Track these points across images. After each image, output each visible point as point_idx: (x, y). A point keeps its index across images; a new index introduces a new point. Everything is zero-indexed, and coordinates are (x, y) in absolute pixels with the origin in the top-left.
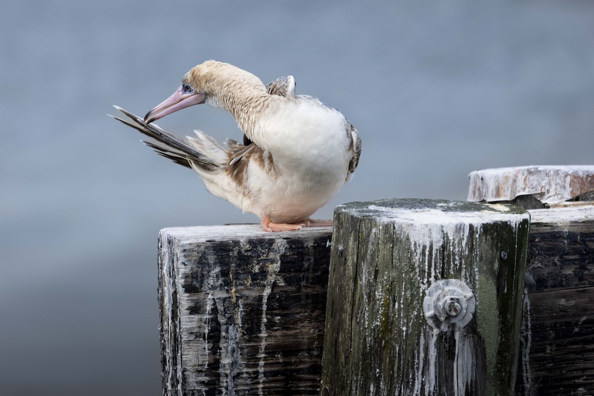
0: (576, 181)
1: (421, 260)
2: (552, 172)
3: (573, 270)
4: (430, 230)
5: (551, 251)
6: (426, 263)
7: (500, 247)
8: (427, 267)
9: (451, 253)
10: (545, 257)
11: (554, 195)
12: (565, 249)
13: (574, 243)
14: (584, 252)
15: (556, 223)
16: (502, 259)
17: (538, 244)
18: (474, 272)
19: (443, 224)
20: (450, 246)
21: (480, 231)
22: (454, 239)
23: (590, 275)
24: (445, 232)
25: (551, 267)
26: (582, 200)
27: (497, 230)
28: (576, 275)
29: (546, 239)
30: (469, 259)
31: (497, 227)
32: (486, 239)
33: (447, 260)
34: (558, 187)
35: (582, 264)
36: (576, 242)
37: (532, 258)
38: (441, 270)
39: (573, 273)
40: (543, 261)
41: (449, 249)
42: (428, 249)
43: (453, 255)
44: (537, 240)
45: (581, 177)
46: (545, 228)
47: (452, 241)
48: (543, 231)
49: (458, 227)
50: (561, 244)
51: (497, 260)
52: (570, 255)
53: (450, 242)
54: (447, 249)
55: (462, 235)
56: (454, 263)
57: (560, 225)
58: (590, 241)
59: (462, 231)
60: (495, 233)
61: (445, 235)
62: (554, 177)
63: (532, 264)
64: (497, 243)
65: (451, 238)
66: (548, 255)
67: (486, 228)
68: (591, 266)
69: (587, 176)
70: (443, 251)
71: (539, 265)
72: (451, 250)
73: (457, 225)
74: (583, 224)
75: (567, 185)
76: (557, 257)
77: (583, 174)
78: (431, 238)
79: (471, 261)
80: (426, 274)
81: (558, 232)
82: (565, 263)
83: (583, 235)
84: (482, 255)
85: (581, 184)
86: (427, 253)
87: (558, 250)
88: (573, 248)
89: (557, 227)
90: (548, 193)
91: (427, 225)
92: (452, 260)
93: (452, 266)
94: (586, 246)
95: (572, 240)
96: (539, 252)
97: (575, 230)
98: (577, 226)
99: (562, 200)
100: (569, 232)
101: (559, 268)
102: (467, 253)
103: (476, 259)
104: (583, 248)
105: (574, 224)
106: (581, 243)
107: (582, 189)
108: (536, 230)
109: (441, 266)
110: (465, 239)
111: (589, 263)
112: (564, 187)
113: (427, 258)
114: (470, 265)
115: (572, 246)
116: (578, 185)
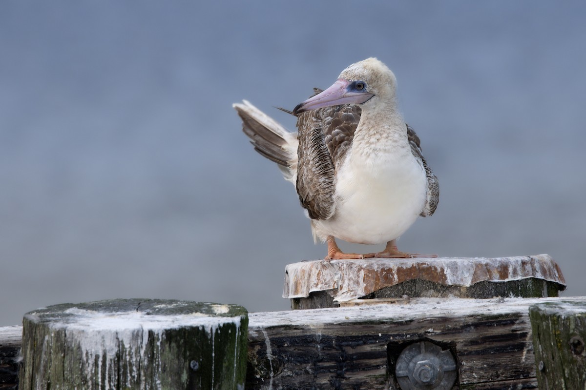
0: (370, 275)
1: (93, 372)
2: (345, 266)
3: (328, 379)
4: (103, 337)
5: (303, 358)
6: (100, 375)
7: (189, 356)
8: (100, 380)
9: (128, 363)
10: (296, 364)
11: (347, 292)
12: (319, 356)
13: (329, 349)
14: (341, 359)
15: (308, 326)
16: (192, 369)
17: (287, 349)
18: (156, 385)
19: (118, 331)
20: (126, 355)
21: (162, 338)
22: (130, 347)
23: (348, 385)
24: (120, 340)
25: (303, 375)
26: (378, 298)
27: (185, 336)
28: (332, 385)
29: (296, 344)
30: (150, 370)
31: (185, 333)
32: (170, 347)
33: (123, 372)
34: (351, 282)
35: (339, 372)
36: (331, 347)
37: (280, 366)
38: (116, 383)
39: (329, 382)
40: (294, 369)
41: (126, 359)
42: (101, 359)
43: (130, 366)
44: (286, 345)
45: (376, 270)
46: (295, 331)
47: (128, 350)
48: (293, 335)
49: (135, 333)
50: (314, 349)
51: (185, 372)
52: (325, 362)
53: (126, 351)
54: (122, 359)
55: (139, 343)
56: (131, 375)
57: (312, 327)
58: (347, 346)
59: (139, 338)
60: (182, 341)
61: (121, 343)
62: (347, 271)
63: (282, 372)
64: (185, 351)
65: (127, 346)
66: (299, 362)
67: (170, 335)
68: (349, 375)
69: (382, 269)
70: (119, 361)
71: (289, 374)
72: (128, 360)
73: (134, 331)
74: (339, 327)
75: (361, 280)
76: (310, 365)
77: (378, 268)
78: (104, 346)
79: (152, 373)
80: (100, 387)
81: (310, 336)
82: (318, 371)
83: (339, 339)
84: (165, 366)
85: (376, 280)
86: (100, 363)
87: (311, 357)
88: (328, 354)
89: (309, 329)
90: (341, 289)
91: (99, 332)
92: (128, 372)
93: (129, 378)
94: (343, 351)
95: (326, 345)
96: (288, 358)
97: (331, 333)
98: (333, 329)
99: (354, 297)
100: (323, 336)
101: (313, 377)
102: (146, 363)
103: (158, 370)
104: (339, 353)
105: (329, 327)
106: (337, 347)
107: (376, 284)
108: (285, 333)
109: (117, 378)
110: (144, 347)
111: (347, 371)
112: (358, 283)
113: (100, 369)
114: (151, 376)
115: (327, 352)
116: (372, 281)
